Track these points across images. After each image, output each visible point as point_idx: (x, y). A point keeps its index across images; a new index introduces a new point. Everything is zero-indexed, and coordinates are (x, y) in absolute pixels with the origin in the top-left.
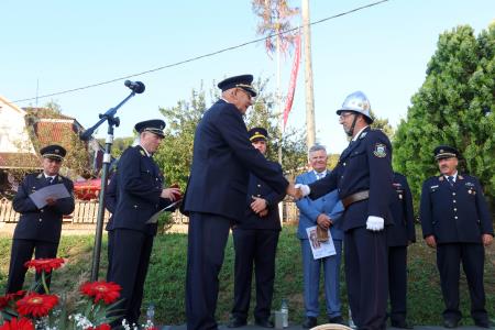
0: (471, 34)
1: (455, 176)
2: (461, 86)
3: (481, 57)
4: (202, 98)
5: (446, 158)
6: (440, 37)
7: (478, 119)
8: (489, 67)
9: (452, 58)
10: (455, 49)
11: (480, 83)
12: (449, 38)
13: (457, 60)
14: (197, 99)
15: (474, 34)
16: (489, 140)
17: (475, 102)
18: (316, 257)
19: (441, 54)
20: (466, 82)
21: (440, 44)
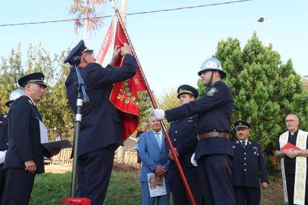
0: (238, 45)
1: (246, 141)
2: (233, 79)
3: (245, 62)
4: (18, 57)
5: (243, 129)
6: (219, 44)
7: (244, 103)
8: (251, 69)
9: (227, 59)
10: (229, 53)
11: (245, 78)
12: (225, 45)
13: (230, 61)
14: (14, 57)
15: (240, 46)
16: (250, 118)
17: (242, 91)
18: (152, 196)
19: (220, 55)
20: (236, 77)
21: (219, 48)
